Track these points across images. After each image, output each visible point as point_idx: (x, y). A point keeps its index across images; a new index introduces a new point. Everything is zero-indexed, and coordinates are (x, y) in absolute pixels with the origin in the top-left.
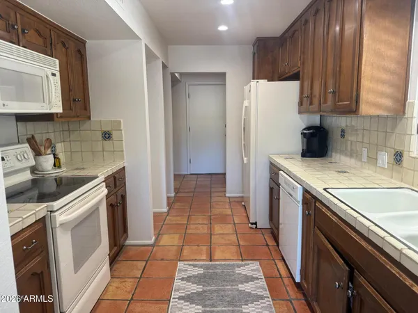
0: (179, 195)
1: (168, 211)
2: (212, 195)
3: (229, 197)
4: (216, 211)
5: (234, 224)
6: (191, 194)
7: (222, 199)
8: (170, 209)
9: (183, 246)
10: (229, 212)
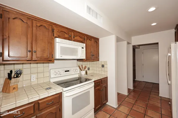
0: (136, 89)
1: (128, 95)
2: (151, 93)
3: (161, 97)
4: (151, 102)
5: (161, 114)
6: (141, 90)
7: (156, 97)
8: (129, 94)
9: (128, 115)
10: (159, 105)
